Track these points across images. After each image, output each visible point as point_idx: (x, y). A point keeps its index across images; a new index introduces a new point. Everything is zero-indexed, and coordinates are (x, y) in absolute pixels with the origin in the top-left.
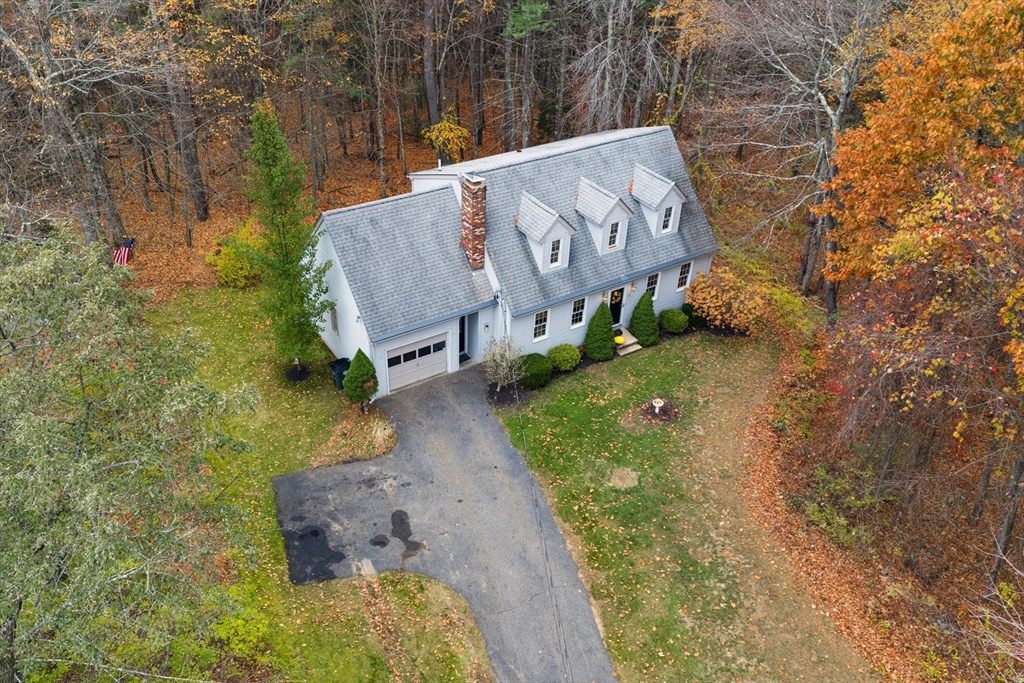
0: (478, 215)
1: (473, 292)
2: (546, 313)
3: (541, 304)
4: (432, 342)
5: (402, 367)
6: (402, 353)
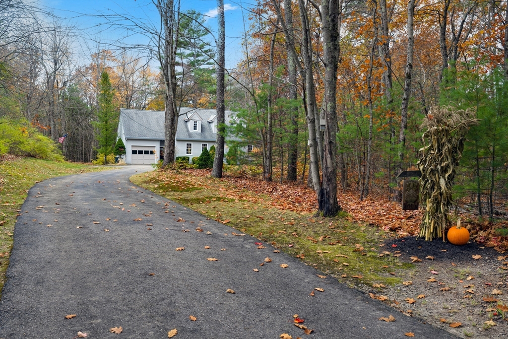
2: (191, 144)
3: (188, 138)
4: (149, 149)
5: (137, 156)
6: (138, 149)
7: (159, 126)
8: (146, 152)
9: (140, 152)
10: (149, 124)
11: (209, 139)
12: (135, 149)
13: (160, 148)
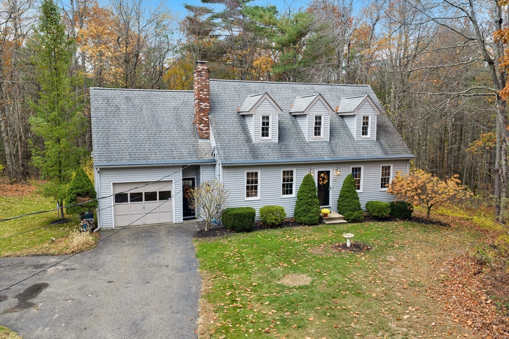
0: (202, 90)
1: (196, 151)
2: (256, 174)
3: (249, 160)
4: (157, 189)
5: (129, 207)
6: (128, 190)
7: (180, 127)
8: (151, 197)
9: (136, 197)
10: (158, 125)
11: (299, 158)
12: (121, 190)
13: (184, 180)
